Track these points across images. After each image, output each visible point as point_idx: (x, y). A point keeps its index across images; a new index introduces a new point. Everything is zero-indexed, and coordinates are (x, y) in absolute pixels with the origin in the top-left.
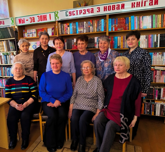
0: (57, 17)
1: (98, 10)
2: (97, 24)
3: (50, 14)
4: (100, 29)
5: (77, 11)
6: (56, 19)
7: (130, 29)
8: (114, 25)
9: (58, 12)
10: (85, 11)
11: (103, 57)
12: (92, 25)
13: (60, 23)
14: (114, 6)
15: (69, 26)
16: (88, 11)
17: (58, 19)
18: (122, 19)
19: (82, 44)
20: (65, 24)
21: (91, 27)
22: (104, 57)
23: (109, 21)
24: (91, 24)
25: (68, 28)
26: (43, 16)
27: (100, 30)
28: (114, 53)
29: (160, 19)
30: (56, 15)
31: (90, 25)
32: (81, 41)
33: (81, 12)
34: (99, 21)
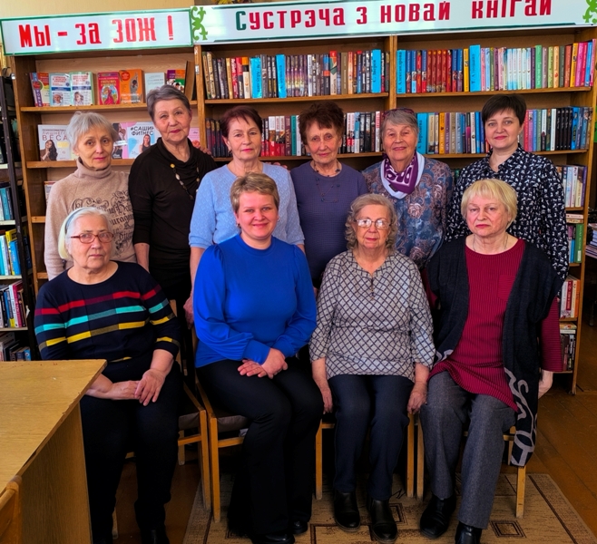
0: (200, 30)
1: (361, 18)
2: (356, 66)
3: (170, 18)
4: (368, 86)
5: (282, 14)
6: (197, 38)
7: (466, 90)
8: (414, 73)
9: (205, 12)
10: (313, 18)
11: (403, 183)
12: (339, 70)
13: (209, 55)
14: (415, 8)
15: (246, 68)
16: (325, 16)
17: (205, 38)
18: (441, 55)
19: (328, 137)
20: (233, 60)
21: (333, 77)
22: (407, 181)
23: (399, 57)
24: (335, 65)
25: (245, 74)
26: (137, 23)
27: (368, 89)
28: (438, 167)
29: (556, 61)
30: (193, 21)
31: (330, 70)
32: (320, 128)
33: (296, 20)
34: (362, 56)
